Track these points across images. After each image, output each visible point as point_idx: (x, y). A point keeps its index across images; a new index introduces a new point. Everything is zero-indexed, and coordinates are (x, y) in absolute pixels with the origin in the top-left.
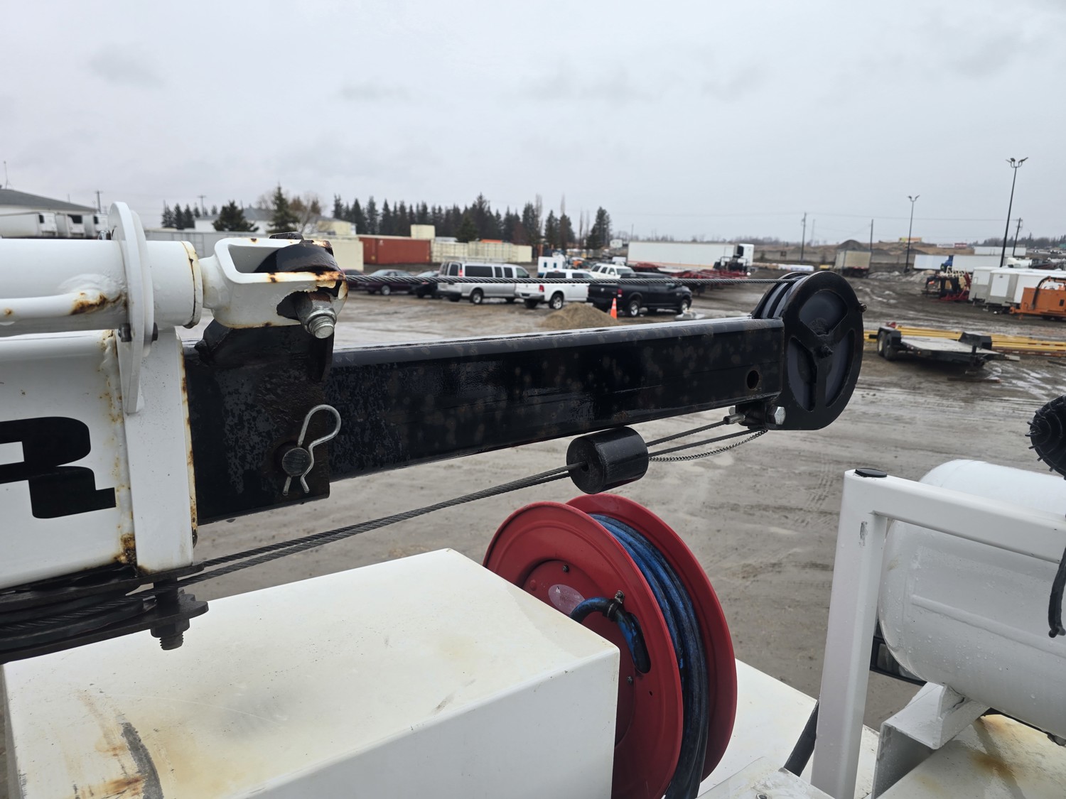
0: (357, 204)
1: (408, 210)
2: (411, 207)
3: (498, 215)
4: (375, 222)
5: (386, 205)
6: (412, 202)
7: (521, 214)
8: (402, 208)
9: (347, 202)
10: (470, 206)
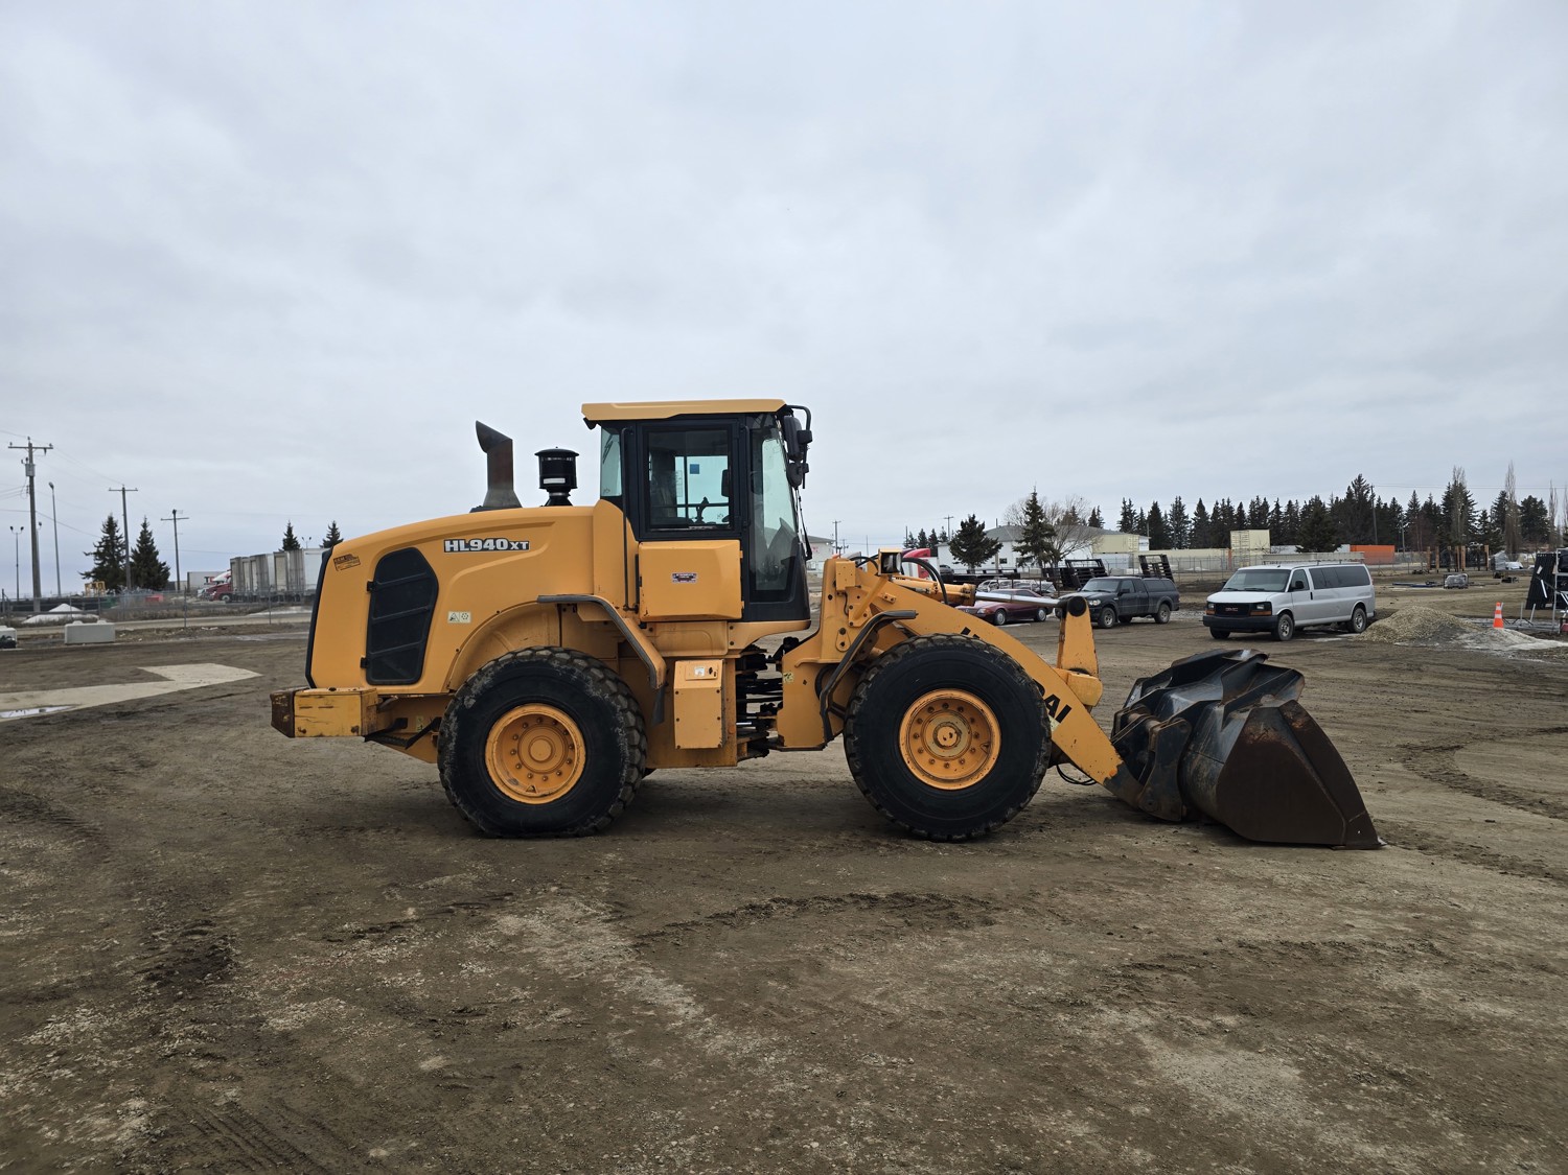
0: (1155, 508)
1: (1235, 512)
2: (1241, 506)
3: (1395, 507)
4: (1184, 533)
5: (1201, 507)
6: (1242, 500)
7: (1438, 501)
8: (1227, 509)
9: (1142, 508)
10: (1343, 496)
